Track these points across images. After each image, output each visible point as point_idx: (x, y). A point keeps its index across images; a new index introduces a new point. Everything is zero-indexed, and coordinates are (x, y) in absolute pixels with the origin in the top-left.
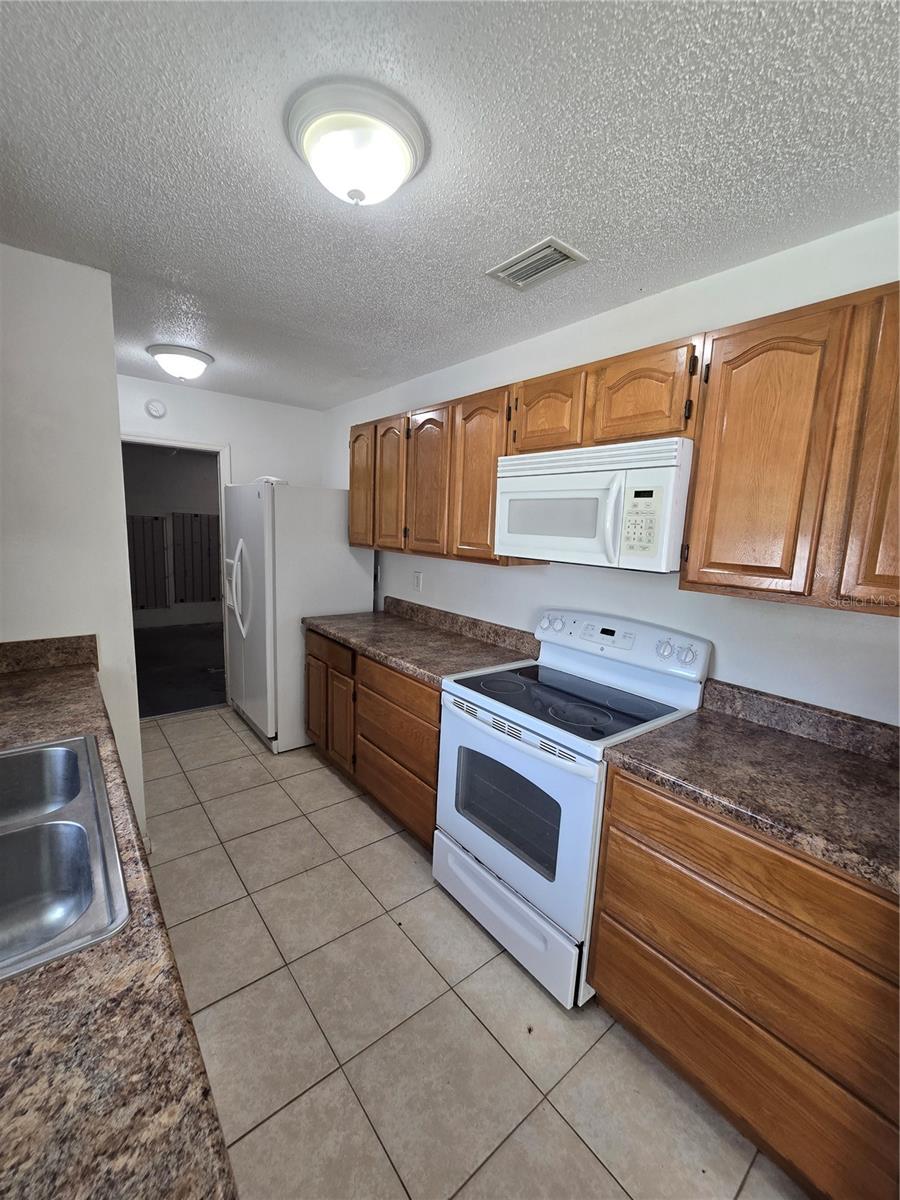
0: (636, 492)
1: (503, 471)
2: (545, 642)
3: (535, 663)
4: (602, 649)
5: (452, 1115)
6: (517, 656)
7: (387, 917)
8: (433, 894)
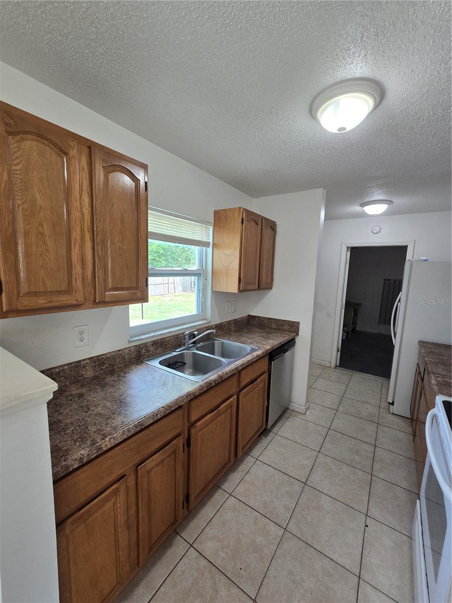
7: (363, 516)
8: (405, 539)
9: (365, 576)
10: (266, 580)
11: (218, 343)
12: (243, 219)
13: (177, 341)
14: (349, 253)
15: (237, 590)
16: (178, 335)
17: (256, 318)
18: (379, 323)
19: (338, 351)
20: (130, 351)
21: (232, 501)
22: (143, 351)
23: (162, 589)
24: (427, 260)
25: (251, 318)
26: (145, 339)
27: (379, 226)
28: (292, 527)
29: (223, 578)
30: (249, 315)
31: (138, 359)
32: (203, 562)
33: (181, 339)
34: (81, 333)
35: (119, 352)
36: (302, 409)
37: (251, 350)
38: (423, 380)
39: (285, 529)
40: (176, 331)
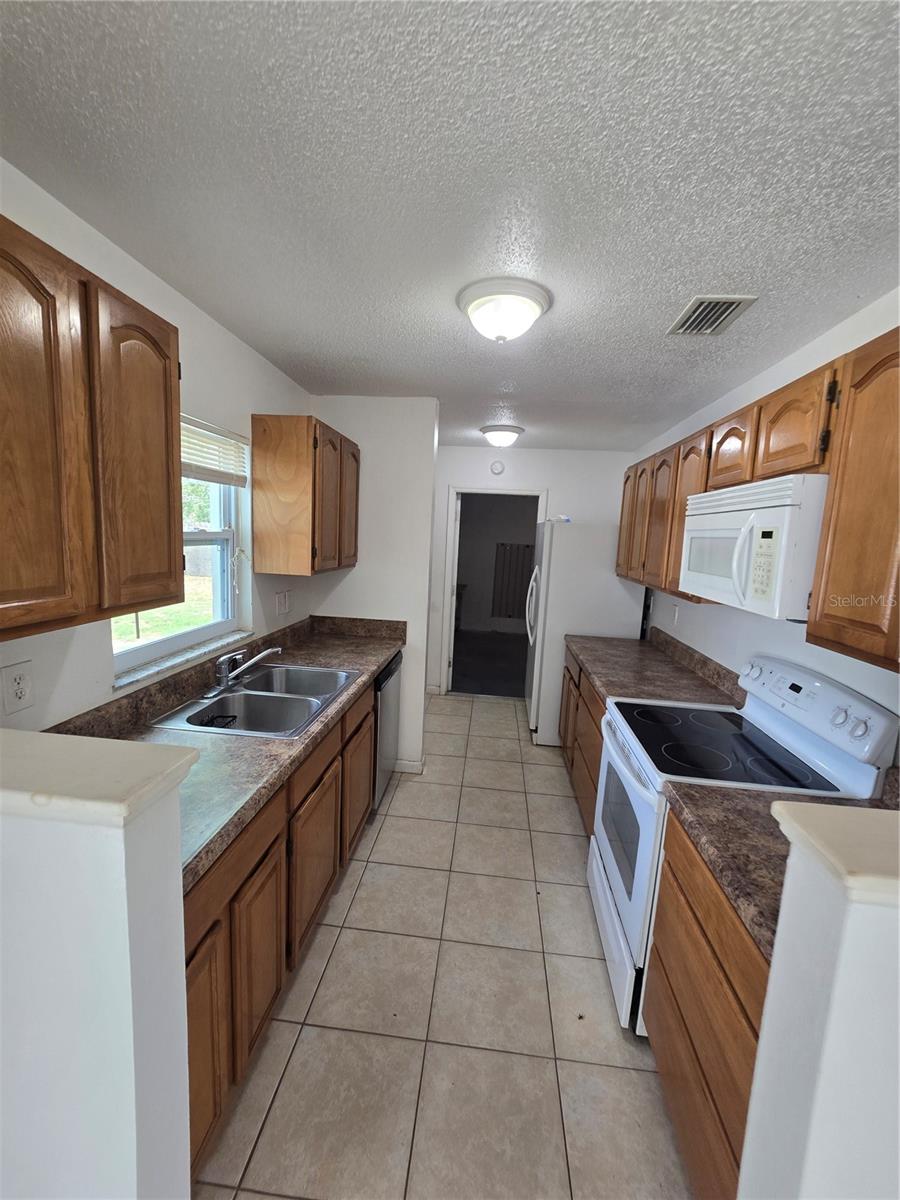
0: (763, 533)
1: (692, 509)
2: (751, 694)
3: (737, 712)
4: (783, 705)
5: (483, 1012)
6: (731, 701)
7: (533, 884)
8: (581, 890)
9: (549, 948)
10: (434, 1011)
11: (279, 671)
12: (315, 438)
13: (204, 676)
14: (459, 502)
15: (398, 1042)
16: (202, 665)
17: (328, 621)
18: (493, 615)
19: (449, 666)
20: (119, 708)
21: (348, 936)
22: (145, 705)
23: (276, 1104)
24: (568, 521)
25: (316, 621)
26: (144, 679)
27: (501, 463)
28: (449, 932)
29: (373, 1040)
30: (311, 616)
31: (136, 723)
32: (333, 1036)
33: (208, 672)
34: (18, 680)
35: (100, 714)
36: (416, 766)
37: (347, 678)
38: (578, 687)
39: (441, 939)
40: (200, 656)
